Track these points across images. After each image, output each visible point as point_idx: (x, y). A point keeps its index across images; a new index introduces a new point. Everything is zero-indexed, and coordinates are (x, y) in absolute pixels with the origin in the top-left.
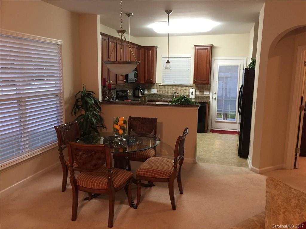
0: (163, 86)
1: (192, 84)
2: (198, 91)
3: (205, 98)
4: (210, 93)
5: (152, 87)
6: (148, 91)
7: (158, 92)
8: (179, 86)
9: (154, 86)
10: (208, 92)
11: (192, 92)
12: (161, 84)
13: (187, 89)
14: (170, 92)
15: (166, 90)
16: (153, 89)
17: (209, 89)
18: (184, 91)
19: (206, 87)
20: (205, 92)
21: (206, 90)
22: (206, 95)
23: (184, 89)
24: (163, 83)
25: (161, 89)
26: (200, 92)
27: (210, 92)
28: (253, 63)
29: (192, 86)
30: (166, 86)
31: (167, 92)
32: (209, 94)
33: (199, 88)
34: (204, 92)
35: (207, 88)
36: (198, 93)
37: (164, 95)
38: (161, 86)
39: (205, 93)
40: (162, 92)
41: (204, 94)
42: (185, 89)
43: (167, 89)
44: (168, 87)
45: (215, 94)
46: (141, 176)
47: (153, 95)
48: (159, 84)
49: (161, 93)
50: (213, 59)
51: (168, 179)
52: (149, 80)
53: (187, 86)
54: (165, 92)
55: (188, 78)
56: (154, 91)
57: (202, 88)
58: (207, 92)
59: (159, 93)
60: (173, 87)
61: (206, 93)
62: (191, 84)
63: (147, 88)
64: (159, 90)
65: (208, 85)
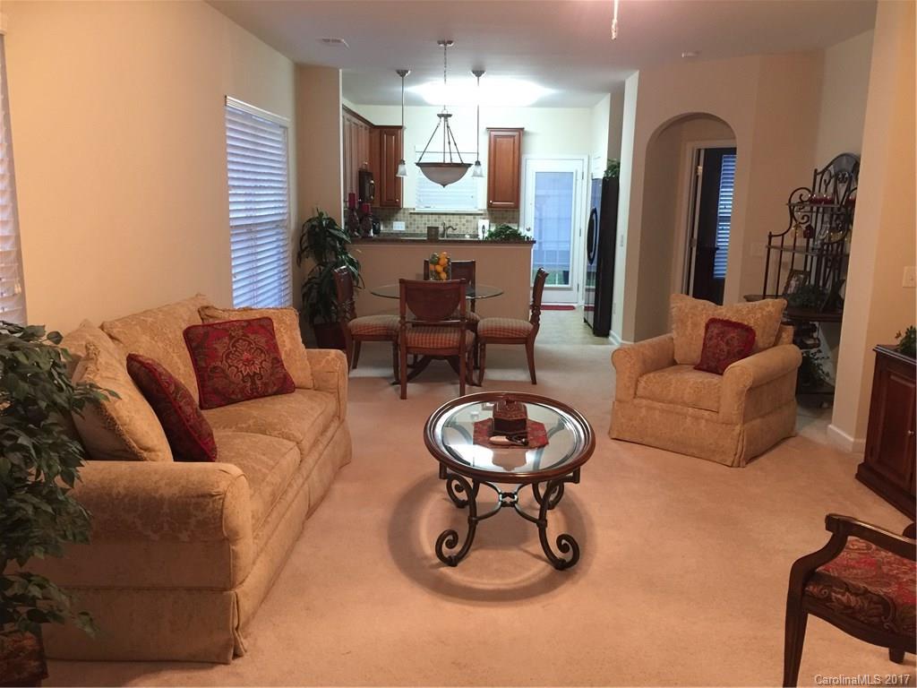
0: (418, 214)
1: (483, 210)
2: (495, 224)
5: (393, 216)
6: (386, 227)
7: (407, 227)
9: (400, 215)
11: (484, 227)
12: (414, 209)
13: (471, 221)
15: (425, 224)
16: (397, 220)
17: (516, 220)
18: (464, 225)
19: (511, 216)
23: (464, 221)
24: (418, 207)
25: (415, 220)
28: (614, 168)
29: (481, 214)
30: (425, 214)
33: (495, 218)
35: (513, 218)
36: (493, 229)
38: (414, 214)
40: (418, 228)
42: (467, 221)
43: (428, 221)
45: (528, 230)
46: (487, 337)
47: (397, 234)
48: (411, 209)
49: (414, 230)
50: (524, 158)
51: (526, 338)
52: (392, 200)
53: (471, 214)
54: (424, 228)
55: (472, 197)
56: (399, 226)
59: (411, 231)
60: (441, 216)
62: (480, 210)
63: (382, 220)
64: (411, 224)
65: (516, 213)
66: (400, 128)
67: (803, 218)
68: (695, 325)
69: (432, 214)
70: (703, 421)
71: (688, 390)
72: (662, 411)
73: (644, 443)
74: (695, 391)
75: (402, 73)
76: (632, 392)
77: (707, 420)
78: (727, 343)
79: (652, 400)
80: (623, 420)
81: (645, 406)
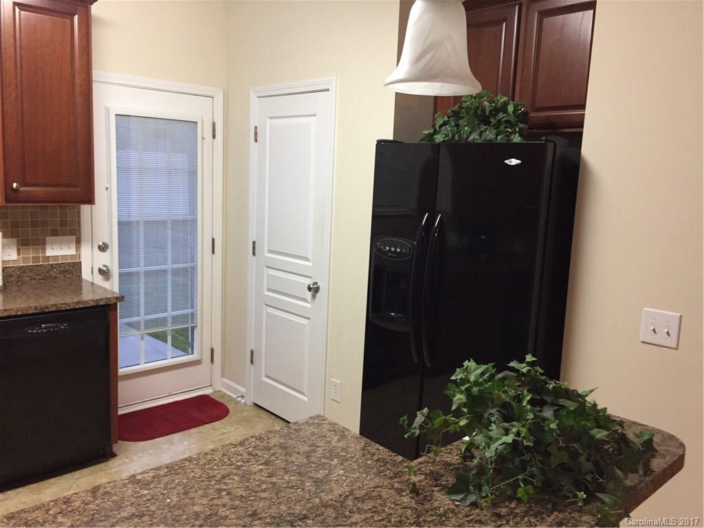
2: (15, 241)
3: (53, 273)
4: (78, 248)
10: (69, 243)
17: (70, 228)
19: (58, 220)
20: (53, 242)
21: (54, 233)
22: (57, 257)
26: (23, 244)
27: (78, 242)
32: (73, 252)
33: (16, 225)
34: (44, 243)
35: (64, 223)
36: (13, 255)
39: (50, 252)
45: (103, 248)
57: (35, 225)
58: (61, 244)
61: (58, 251)
65: (67, 211)
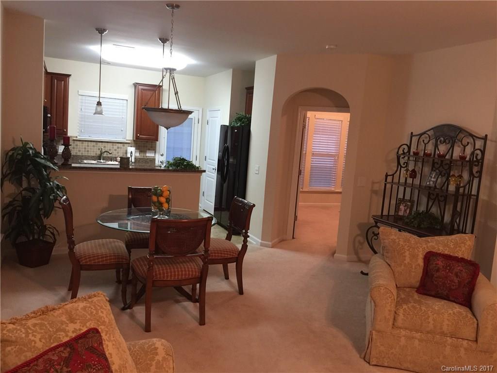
1: (129, 140)
2: (139, 151)
3: (148, 161)
4: (155, 155)
8: (108, 142)
10: (153, 152)
11: (131, 153)
12: (77, 137)
13: (121, 148)
14: (93, 151)
15: (85, 148)
17: (153, 149)
18: (115, 150)
19: (150, 146)
20: (148, 152)
21: (149, 150)
22: (149, 156)
23: (115, 147)
24: (79, 136)
25: (77, 145)
26: (141, 152)
27: (155, 153)
29: (129, 143)
30: (86, 141)
31: (88, 151)
32: (153, 155)
33: (139, 146)
34: (146, 152)
35: (152, 147)
36: (138, 155)
37: (83, 156)
38: (77, 140)
40: (79, 151)
41: (147, 155)
42: (118, 148)
43: (88, 146)
44: (90, 143)
45: (162, 155)
48: (74, 137)
49: (76, 153)
52: (61, 130)
53: (121, 143)
54: (85, 151)
55: (122, 131)
57: (144, 147)
58: (151, 153)
60: (98, 143)
61: (149, 155)
62: (127, 140)
64: (74, 148)
65: (153, 143)
66: (69, 76)
67: (404, 164)
68: (414, 256)
69: (91, 141)
70: (462, 349)
71: (446, 322)
72: (420, 340)
73: (403, 368)
74: (453, 324)
75: (101, 31)
76: (391, 323)
77: (466, 349)
78: (457, 276)
79: (411, 330)
80: (382, 348)
81: (404, 336)
